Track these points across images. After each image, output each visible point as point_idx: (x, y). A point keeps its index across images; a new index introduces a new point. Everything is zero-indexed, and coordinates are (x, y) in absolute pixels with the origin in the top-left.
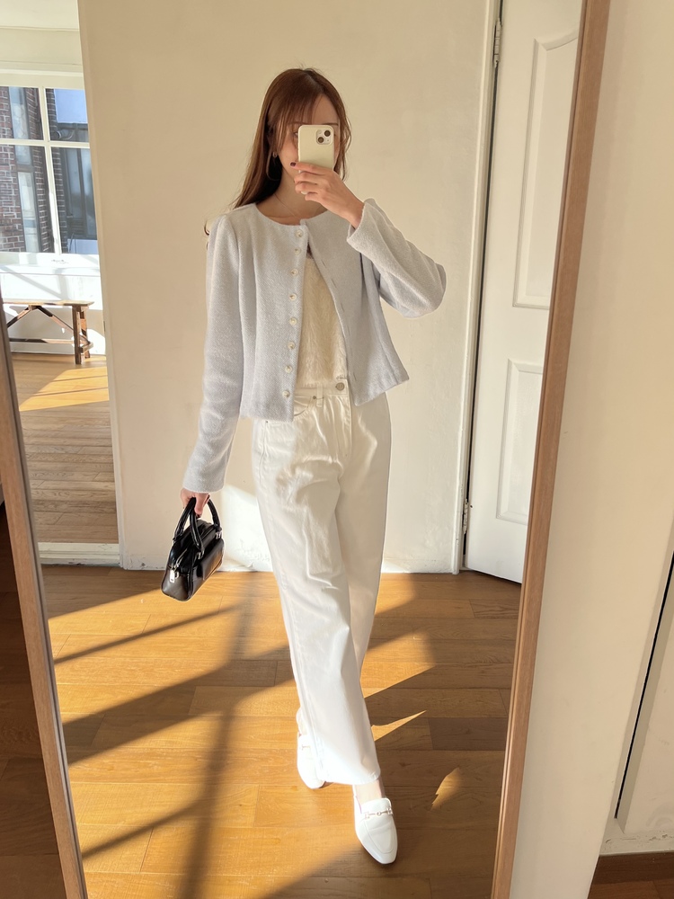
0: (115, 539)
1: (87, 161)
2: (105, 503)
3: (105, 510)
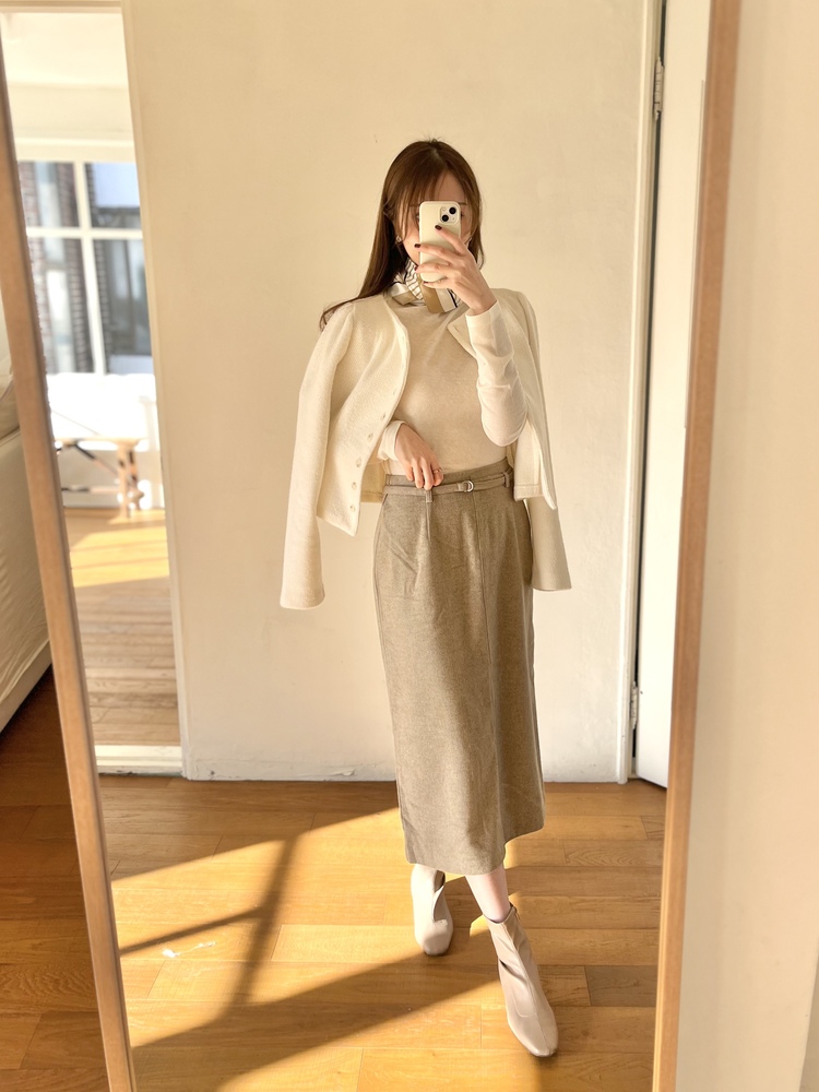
0: (175, 741)
1: (137, 255)
2: (163, 696)
3: (163, 704)
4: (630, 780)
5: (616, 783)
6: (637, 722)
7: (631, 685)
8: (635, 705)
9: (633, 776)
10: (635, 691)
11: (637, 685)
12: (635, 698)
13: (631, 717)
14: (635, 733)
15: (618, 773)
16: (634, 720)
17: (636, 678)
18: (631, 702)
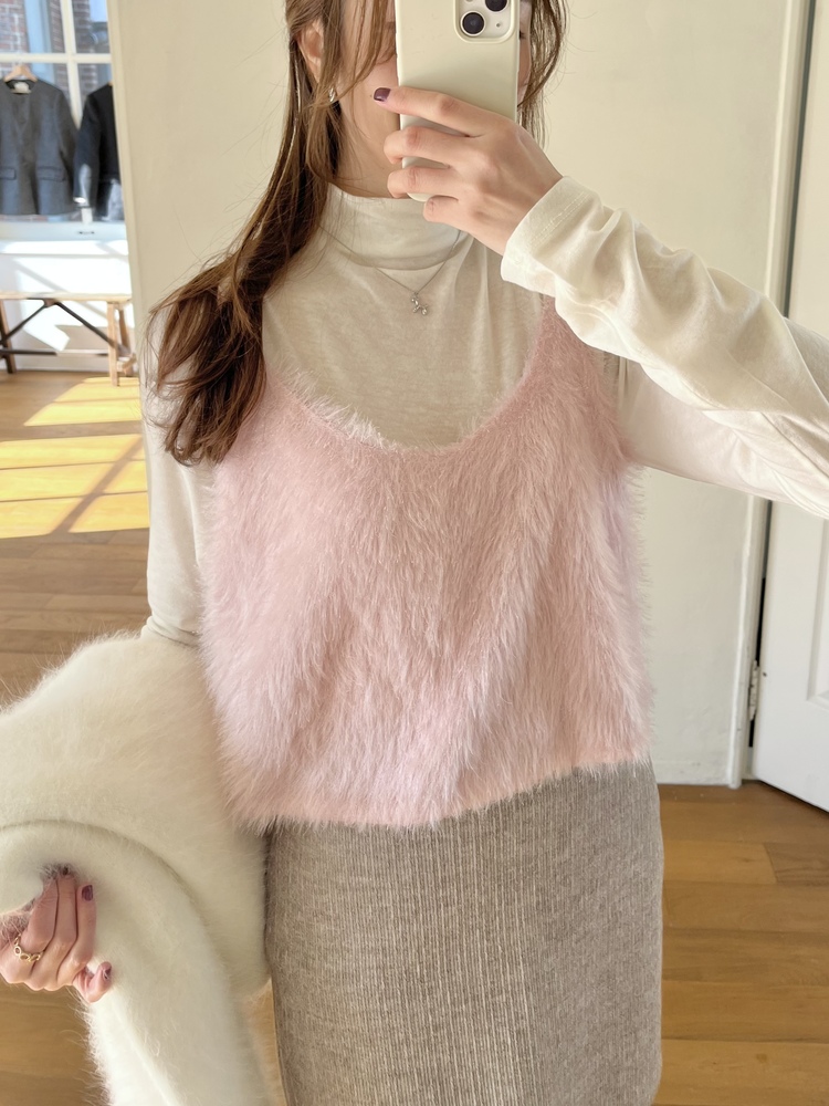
4: (745, 782)
5: (724, 788)
6: (756, 711)
7: (752, 666)
8: (754, 691)
9: (750, 777)
10: (755, 673)
11: (758, 664)
12: (755, 682)
13: (749, 705)
14: (752, 724)
15: (730, 777)
16: (752, 709)
17: (758, 657)
18: (751, 686)
